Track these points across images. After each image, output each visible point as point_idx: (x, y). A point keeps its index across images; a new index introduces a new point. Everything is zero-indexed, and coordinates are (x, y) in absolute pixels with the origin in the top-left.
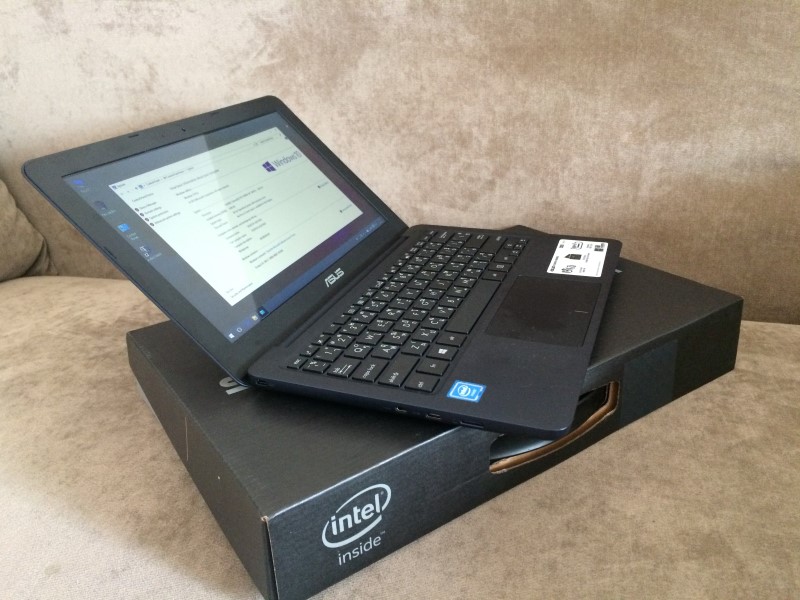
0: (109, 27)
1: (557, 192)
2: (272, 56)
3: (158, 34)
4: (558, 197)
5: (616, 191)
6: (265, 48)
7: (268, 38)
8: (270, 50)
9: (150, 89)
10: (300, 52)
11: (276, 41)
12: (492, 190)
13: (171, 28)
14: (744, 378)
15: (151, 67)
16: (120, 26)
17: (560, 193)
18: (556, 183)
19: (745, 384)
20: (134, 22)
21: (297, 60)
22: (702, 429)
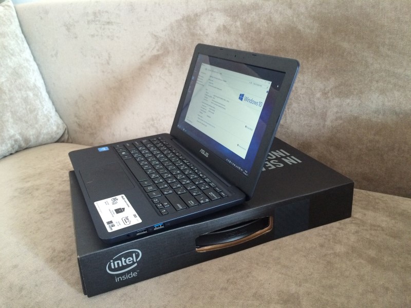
0: (93, 36)
2: (158, 50)
3: (112, 40)
6: (155, 47)
7: (157, 42)
8: (157, 48)
9: (108, 63)
10: (170, 49)
11: (160, 44)
13: (117, 37)
14: (354, 222)
15: (109, 54)
16: (97, 35)
19: (353, 225)
20: (103, 34)
21: (168, 52)
22: (317, 244)
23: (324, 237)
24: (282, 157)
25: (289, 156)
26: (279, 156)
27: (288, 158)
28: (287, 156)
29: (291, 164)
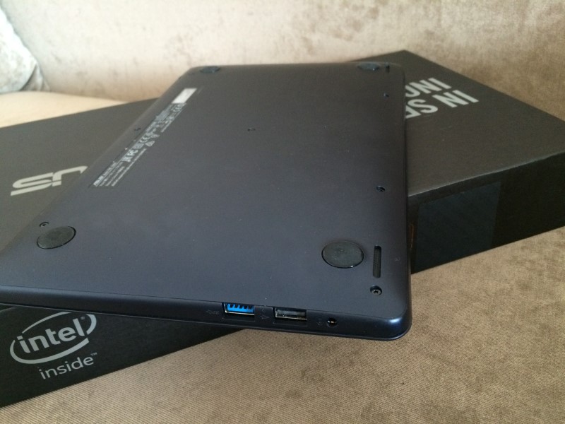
1: (439, 20)
4: (440, 26)
5: (500, 19)
12: (375, 18)
17: (442, 22)
18: (439, 10)
22: (512, 282)
23: (528, 265)
24: (434, 92)
25: (450, 91)
26: (427, 92)
27: (447, 94)
28: (444, 90)
29: (453, 106)
